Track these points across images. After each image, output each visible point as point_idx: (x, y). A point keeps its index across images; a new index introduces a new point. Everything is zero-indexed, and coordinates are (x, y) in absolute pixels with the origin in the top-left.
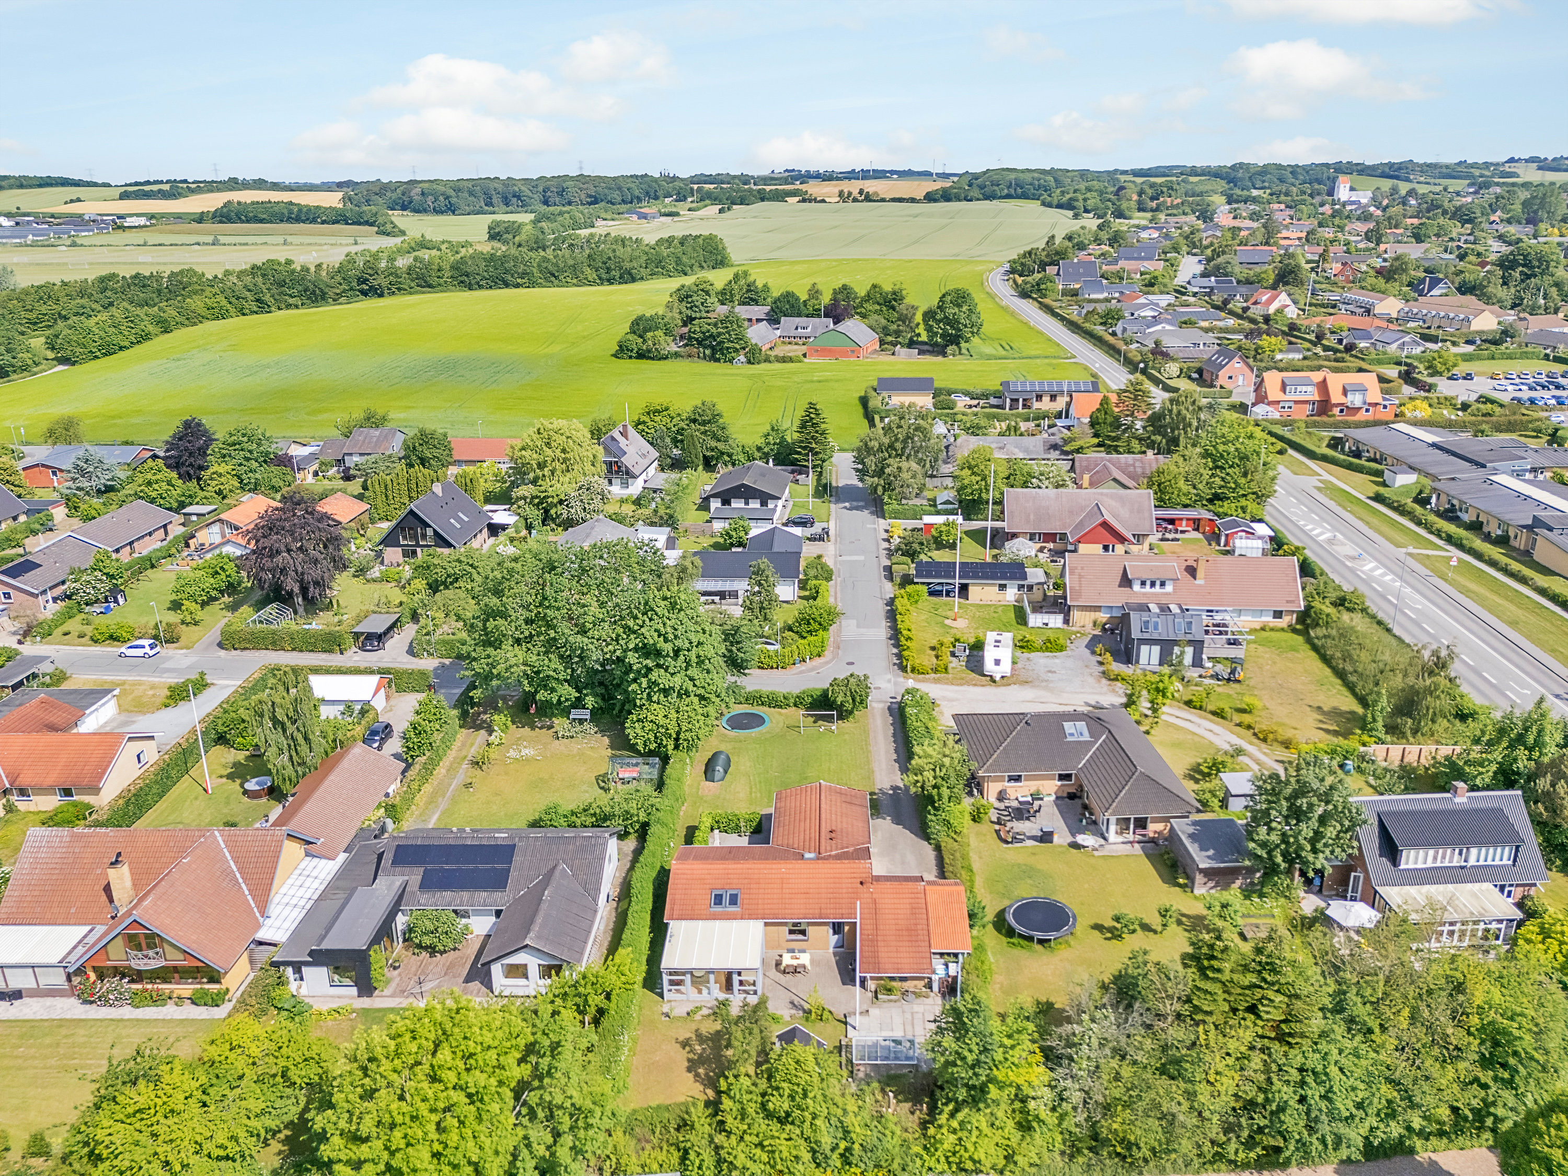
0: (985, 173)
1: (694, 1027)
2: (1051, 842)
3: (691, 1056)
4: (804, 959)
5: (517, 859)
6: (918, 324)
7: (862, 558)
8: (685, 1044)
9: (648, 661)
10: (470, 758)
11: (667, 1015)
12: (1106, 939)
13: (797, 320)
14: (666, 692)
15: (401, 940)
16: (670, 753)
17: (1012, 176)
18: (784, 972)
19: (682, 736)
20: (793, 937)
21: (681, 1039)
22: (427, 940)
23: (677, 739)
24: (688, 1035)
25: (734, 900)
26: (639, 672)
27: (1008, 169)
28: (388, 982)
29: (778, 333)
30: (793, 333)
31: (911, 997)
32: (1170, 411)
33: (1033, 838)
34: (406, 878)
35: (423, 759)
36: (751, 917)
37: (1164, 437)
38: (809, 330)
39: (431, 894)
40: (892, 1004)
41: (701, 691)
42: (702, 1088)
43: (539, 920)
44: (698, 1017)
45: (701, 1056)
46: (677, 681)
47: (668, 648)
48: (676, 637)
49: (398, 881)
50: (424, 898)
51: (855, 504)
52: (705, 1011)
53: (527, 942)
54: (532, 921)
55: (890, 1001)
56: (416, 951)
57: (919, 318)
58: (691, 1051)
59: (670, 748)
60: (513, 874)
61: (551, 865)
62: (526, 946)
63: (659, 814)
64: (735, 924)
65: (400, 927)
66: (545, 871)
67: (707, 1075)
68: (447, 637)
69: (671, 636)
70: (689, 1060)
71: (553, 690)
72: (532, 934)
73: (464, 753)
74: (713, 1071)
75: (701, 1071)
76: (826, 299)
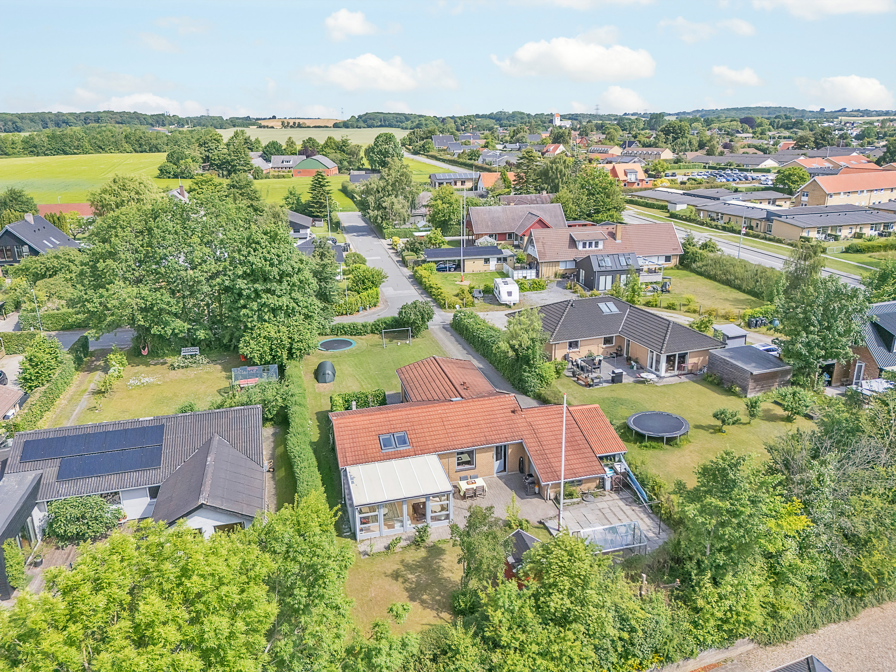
0: (365, 115)
1: (398, 558)
2: (621, 382)
3: (407, 585)
4: (480, 482)
5: (168, 438)
6: (362, 158)
7: (379, 258)
8: (396, 576)
9: (256, 285)
10: (90, 390)
11: (366, 553)
12: (711, 433)
13: (283, 157)
14: (274, 311)
15: (39, 537)
16: (285, 361)
17: (382, 115)
18: (464, 497)
19: (295, 345)
20: (461, 467)
21: (390, 572)
22: (73, 529)
23: (290, 349)
24: (395, 567)
25: (403, 441)
26: (248, 297)
27: (378, 113)
28: (29, 580)
29: (270, 165)
30: (280, 165)
31: (591, 498)
32: (552, 168)
33: (607, 382)
34: (41, 471)
35: (42, 389)
36: (423, 452)
37: (549, 184)
38: (291, 163)
39: (71, 484)
40: (576, 506)
41: (305, 311)
42: (434, 613)
43: (208, 482)
44: (397, 549)
45: (418, 584)
46: (285, 301)
47: (275, 271)
48: (280, 262)
49: (30, 477)
50: (64, 487)
51: (361, 233)
52: (403, 543)
53: (201, 501)
54: (201, 484)
55: (574, 504)
56: (60, 544)
57: (362, 154)
58: (405, 581)
59: (285, 357)
60: (166, 451)
61: (205, 438)
62: (201, 506)
63: (293, 399)
64: (411, 460)
65: (37, 523)
66: (198, 445)
67: (433, 599)
68: (52, 312)
69: (276, 262)
70: (407, 590)
71: (166, 324)
72: (205, 494)
73: (83, 387)
74: (439, 594)
75: (425, 597)
76: (299, 146)
